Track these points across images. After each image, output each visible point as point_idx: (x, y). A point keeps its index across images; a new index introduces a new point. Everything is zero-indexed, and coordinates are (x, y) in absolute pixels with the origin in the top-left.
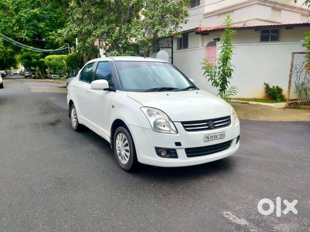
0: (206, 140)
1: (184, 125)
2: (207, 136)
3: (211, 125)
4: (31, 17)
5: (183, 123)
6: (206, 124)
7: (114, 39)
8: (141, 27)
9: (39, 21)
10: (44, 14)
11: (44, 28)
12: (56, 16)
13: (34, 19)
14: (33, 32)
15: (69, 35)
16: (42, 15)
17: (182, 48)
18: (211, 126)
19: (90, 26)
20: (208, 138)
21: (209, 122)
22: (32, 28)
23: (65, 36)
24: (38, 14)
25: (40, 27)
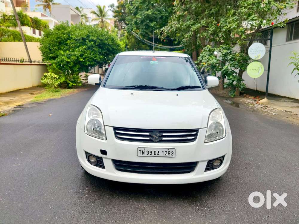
0: (139, 155)
1: (117, 131)
2: (143, 150)
3: (155, 136)
4: (144, 18)
5: (115, 129)
6: (148, 134)
7: (210, 33)
8: (237, 18)
9: (151, 21)
10: (156, 14)
11: (154, 27)
12: (167, 15)
13: (147, 20)
14: (145, 31)
15: (169, 32)
16: (154, 16)
17: (292, 39)
18: (155, 138)
19: (189, 21)
20: (143, 153)
21: (154, 133)
22: (144, 27)
23: (166, 33)
24: (150, 15)
25: (151, 26)
